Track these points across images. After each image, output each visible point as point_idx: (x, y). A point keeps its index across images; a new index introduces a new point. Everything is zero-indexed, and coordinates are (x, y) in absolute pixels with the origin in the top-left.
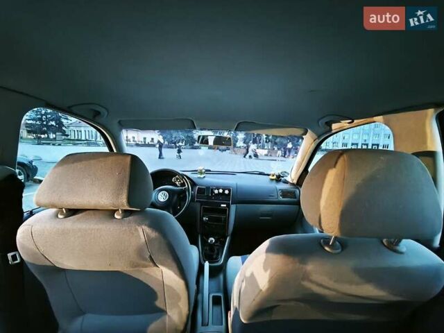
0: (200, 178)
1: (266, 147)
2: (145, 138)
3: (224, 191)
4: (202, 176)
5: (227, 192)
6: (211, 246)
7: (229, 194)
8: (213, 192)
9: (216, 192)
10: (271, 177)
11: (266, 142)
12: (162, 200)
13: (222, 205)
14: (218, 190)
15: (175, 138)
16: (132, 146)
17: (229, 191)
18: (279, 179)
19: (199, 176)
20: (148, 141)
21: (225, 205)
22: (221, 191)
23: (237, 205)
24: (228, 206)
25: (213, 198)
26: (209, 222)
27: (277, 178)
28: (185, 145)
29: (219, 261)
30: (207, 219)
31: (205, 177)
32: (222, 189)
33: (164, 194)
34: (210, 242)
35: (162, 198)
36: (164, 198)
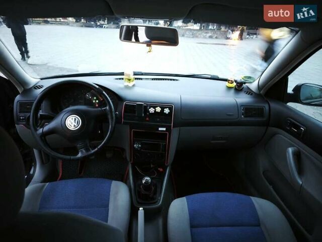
0: (127, 87)
3: (163, 108)
4: (131, 84)
5: (167, 111)
6: (147, 186)
7: (170, 113)
8: (146, 110)
9: (152, 110)
12: (72, 128)
13: (160, 129)
17: (171, 109)
18: (239, 87)
19: (127, 83)
21: (164, 129)
22: (158, 109)
23: (181, 128)
24: (169, 129)
25: (147, 119)
26: (142, 150)
27: (236, 87)
28: (108, 24)
29: (157, 201)
30: (140, 146)
31: (134, 85)
32: (160, 107)
33: (75, 119)
34: (145, 183)
35: (73, 125)
36: (76, 124)
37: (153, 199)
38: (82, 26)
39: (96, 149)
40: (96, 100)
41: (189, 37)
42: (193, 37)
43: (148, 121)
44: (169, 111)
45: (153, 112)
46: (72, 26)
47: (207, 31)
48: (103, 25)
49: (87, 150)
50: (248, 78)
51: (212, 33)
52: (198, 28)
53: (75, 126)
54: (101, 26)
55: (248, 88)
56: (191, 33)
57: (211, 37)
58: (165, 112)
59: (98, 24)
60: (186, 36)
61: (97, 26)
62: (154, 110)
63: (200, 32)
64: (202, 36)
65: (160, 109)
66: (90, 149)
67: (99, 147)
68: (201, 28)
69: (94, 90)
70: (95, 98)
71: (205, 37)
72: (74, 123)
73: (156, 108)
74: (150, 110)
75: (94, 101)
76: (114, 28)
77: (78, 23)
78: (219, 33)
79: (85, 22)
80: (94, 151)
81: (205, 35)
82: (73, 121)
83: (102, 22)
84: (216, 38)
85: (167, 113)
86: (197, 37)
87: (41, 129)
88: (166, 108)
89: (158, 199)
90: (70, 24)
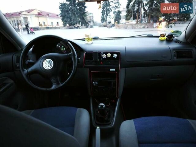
0: (87, 44)
1: (143, 22)
2: (52, 23)
3: (112, 54)
5: (115, 56)
6: (102, 110)
7: (118, 57)
9: (104, 56)
10: (160, 38)
11: (144, 17)
13: (111, 70)
14: (106, 54)
15: (74, 20)
16: (44, 29)
17: (118, 54)
18: (170, 39)
19: (87, 42)
20: (55, 25)
21: (114, 70)
22: (109, 55)
23: (127, 68)
24: (117, 70)
25: (102, 63)
26: (99, 86)
27: (168, 39)
28: (81, 25)
29: (111, 123)
30: (97, 83)
31: (92, 43)
32: (110, 54)
33: (49, 62)
34: (100, 108)
35: (48, 66)
36: (50, 65)
37: (108, 121)
38: (67, 29)
39: (64, 83)
40: (63, 48)
41: (130, 29)
42: (132, 29)
43: (102, 64)
44: (117, 56)
45: (105, 57)
46: (62, 29)
47: (141, 24)
48: (79, 26)
49: (58, 84)
50: (176, 33)
51: (145, 25)
52: (136, 23)
53: (49, 66)
54: (77, 28)
55: (177, 40)
56: (131, 26)
57: (144, 28)
58: (114, 56)
59: (76, 26)
60: (128, 28)
61: (75, 28)
62: (106, 55)
63: (137, 25)
64: (138, 28)
65: (110, 55)
66: (60, 83)
67: (66, 81)
68: (137, 23)
69: (62, 41)
70: (63, 47)
71: (140, 28)
72: (48, 65)
73: (108, 54)
74: (103, 56)
75: (62, 49)
76: (85, 28)
77: (65, 27)
78: (149, 24)
79: (69, 26)
80: (62, 84)
81: (140, 26)
82: (48, 63)
83: (78, 25)
84: (147, 28)
85: (116, 57)
86: (135, 28)
87: (27, 70)
88: (115, 54)
89: (112, 122)
90: (61, 28)
